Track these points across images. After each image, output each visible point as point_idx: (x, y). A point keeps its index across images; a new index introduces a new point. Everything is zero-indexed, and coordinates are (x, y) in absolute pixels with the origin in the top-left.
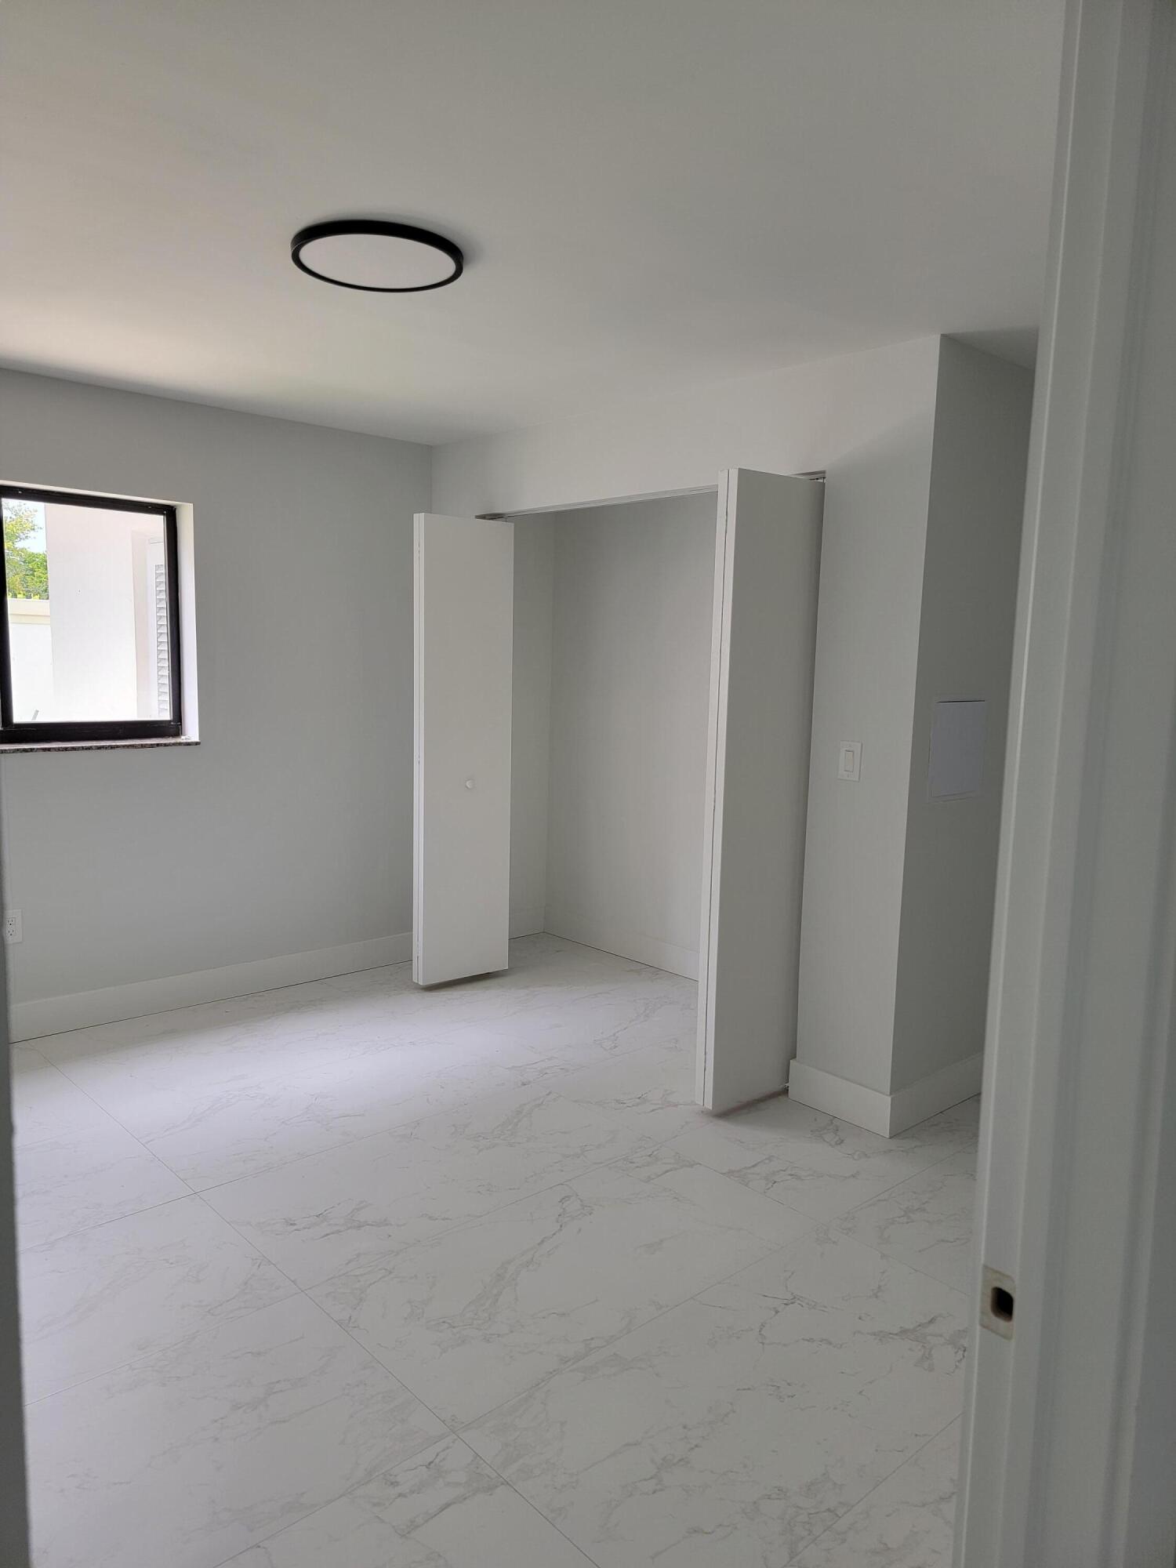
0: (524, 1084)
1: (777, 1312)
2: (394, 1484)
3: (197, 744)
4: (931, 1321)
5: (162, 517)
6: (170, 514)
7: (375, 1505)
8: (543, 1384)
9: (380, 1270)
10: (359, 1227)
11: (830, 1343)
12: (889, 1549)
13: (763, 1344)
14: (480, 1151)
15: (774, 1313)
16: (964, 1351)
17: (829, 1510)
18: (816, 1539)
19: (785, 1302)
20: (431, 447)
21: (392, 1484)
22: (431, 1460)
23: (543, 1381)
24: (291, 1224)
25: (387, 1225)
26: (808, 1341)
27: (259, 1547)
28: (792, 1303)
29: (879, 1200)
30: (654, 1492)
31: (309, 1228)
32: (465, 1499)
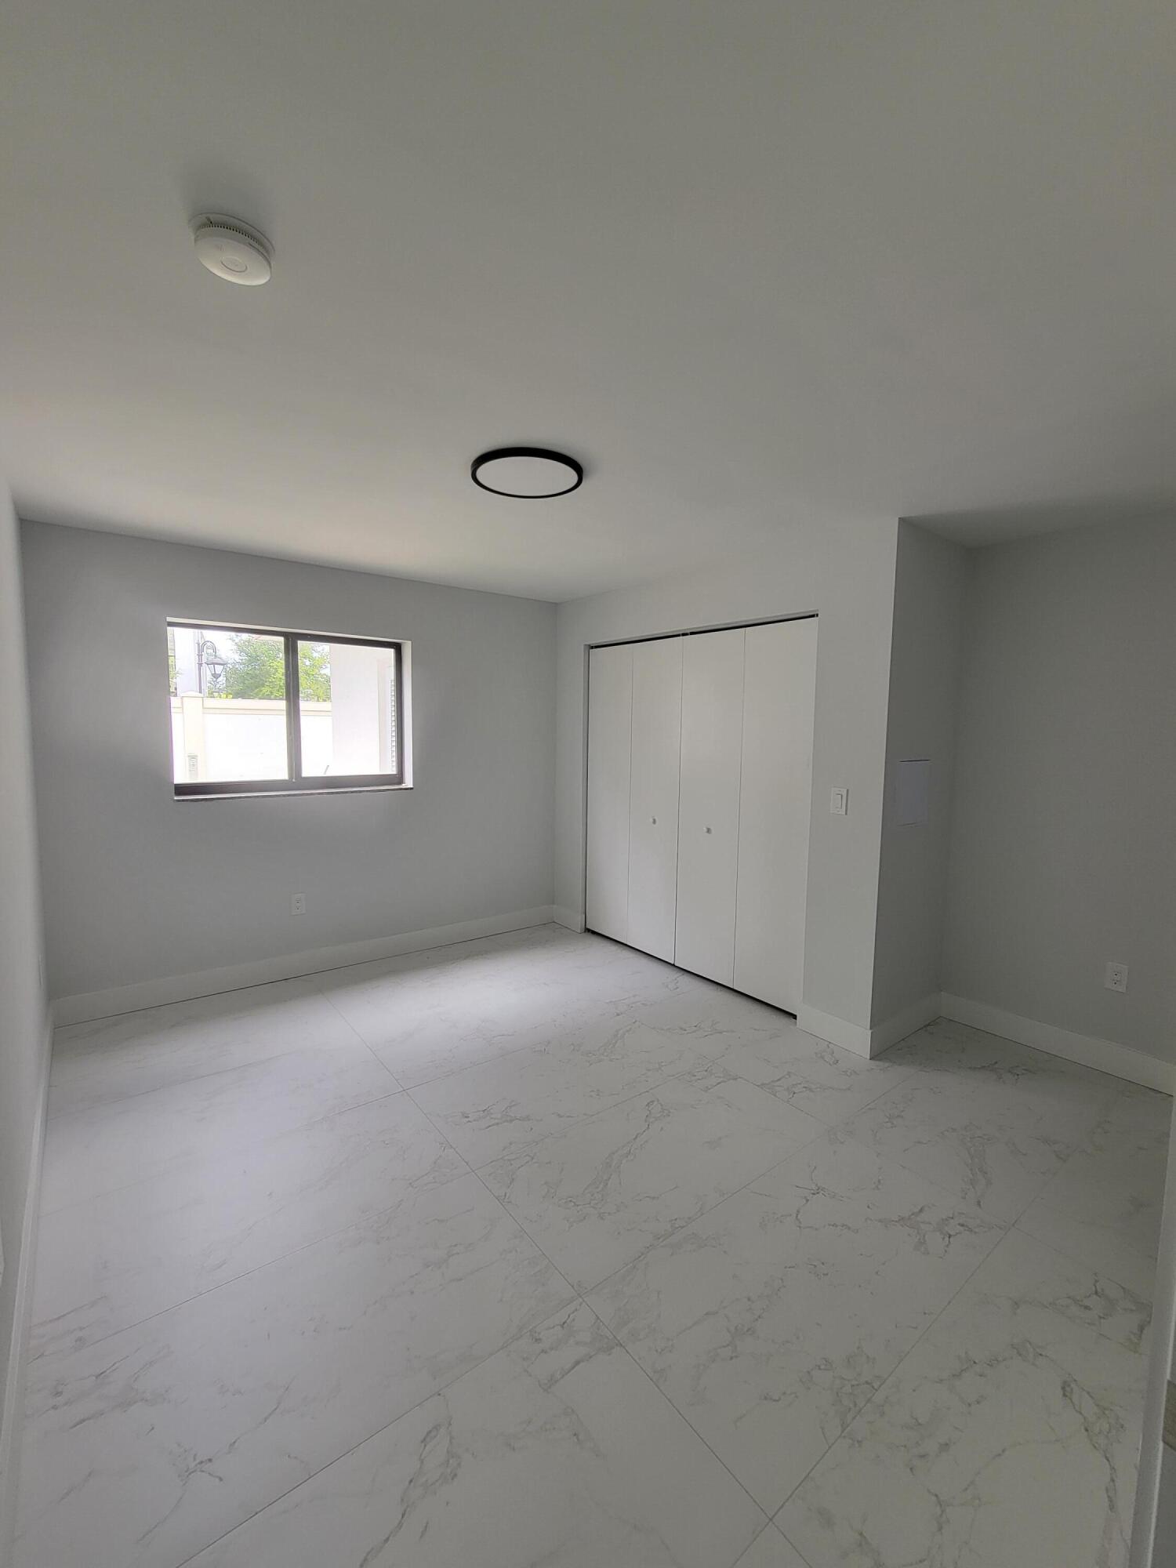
0: (618, 1015)
1: (807, 1200)
2: (538, 1340)
3: (411, 789)
4: (921, 1210)
5: (393, 650)
6: (398, 648)
7: (524, 1359)
8: (642, 1257)
9: (525, 1156)
10: (511, 1121)
11: (849, 1228)
12: (920, 1424)
13: (800, 1227)
14: (591, 1064)
15: (805, 1201)
16: (949, 1237)
17: (867, 1383)
18: (860, 1411)
19: (812, 1192)
20: (556, 604)
21: (536, 1340)
22: (564, 1321)
23: (642, 1254)
24: (466, 1117)
25: (529, 1120)
26: (833, 1226)
27: (439, 1395)
28: (818, 1193)
29: (870, 1109)
30: (731, 1358)
31: (478, 1121)
32: (591, 1357)
